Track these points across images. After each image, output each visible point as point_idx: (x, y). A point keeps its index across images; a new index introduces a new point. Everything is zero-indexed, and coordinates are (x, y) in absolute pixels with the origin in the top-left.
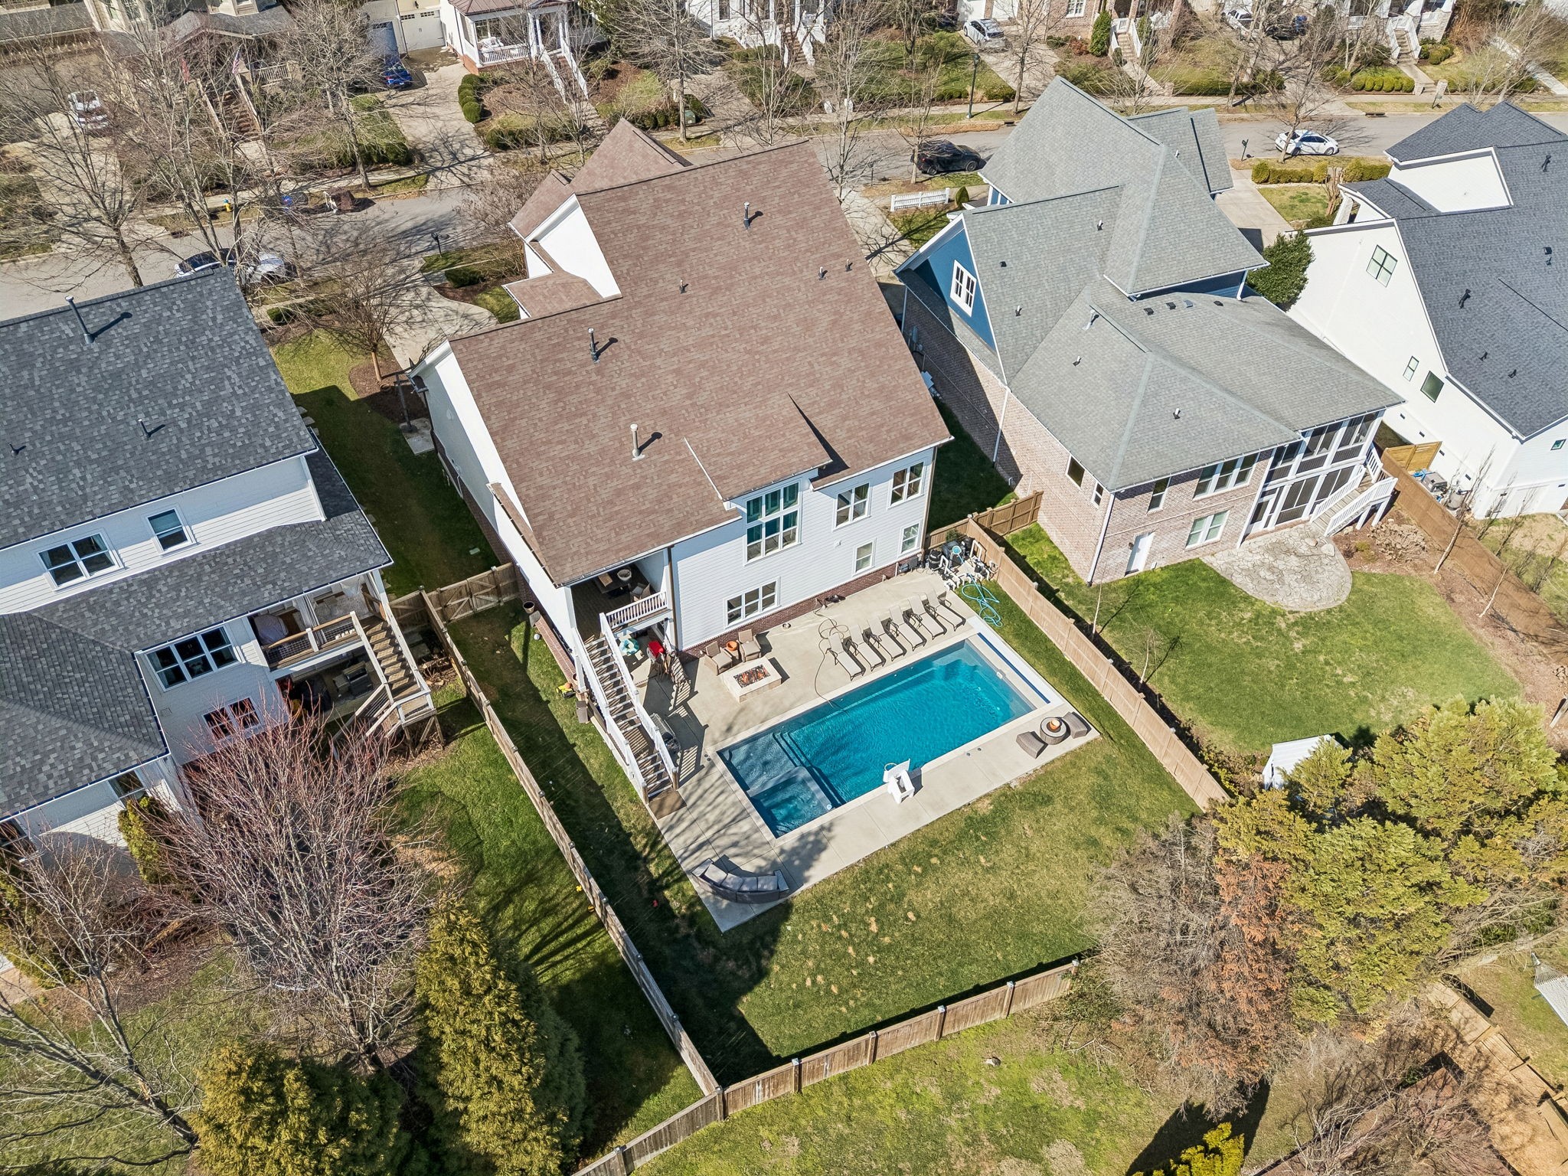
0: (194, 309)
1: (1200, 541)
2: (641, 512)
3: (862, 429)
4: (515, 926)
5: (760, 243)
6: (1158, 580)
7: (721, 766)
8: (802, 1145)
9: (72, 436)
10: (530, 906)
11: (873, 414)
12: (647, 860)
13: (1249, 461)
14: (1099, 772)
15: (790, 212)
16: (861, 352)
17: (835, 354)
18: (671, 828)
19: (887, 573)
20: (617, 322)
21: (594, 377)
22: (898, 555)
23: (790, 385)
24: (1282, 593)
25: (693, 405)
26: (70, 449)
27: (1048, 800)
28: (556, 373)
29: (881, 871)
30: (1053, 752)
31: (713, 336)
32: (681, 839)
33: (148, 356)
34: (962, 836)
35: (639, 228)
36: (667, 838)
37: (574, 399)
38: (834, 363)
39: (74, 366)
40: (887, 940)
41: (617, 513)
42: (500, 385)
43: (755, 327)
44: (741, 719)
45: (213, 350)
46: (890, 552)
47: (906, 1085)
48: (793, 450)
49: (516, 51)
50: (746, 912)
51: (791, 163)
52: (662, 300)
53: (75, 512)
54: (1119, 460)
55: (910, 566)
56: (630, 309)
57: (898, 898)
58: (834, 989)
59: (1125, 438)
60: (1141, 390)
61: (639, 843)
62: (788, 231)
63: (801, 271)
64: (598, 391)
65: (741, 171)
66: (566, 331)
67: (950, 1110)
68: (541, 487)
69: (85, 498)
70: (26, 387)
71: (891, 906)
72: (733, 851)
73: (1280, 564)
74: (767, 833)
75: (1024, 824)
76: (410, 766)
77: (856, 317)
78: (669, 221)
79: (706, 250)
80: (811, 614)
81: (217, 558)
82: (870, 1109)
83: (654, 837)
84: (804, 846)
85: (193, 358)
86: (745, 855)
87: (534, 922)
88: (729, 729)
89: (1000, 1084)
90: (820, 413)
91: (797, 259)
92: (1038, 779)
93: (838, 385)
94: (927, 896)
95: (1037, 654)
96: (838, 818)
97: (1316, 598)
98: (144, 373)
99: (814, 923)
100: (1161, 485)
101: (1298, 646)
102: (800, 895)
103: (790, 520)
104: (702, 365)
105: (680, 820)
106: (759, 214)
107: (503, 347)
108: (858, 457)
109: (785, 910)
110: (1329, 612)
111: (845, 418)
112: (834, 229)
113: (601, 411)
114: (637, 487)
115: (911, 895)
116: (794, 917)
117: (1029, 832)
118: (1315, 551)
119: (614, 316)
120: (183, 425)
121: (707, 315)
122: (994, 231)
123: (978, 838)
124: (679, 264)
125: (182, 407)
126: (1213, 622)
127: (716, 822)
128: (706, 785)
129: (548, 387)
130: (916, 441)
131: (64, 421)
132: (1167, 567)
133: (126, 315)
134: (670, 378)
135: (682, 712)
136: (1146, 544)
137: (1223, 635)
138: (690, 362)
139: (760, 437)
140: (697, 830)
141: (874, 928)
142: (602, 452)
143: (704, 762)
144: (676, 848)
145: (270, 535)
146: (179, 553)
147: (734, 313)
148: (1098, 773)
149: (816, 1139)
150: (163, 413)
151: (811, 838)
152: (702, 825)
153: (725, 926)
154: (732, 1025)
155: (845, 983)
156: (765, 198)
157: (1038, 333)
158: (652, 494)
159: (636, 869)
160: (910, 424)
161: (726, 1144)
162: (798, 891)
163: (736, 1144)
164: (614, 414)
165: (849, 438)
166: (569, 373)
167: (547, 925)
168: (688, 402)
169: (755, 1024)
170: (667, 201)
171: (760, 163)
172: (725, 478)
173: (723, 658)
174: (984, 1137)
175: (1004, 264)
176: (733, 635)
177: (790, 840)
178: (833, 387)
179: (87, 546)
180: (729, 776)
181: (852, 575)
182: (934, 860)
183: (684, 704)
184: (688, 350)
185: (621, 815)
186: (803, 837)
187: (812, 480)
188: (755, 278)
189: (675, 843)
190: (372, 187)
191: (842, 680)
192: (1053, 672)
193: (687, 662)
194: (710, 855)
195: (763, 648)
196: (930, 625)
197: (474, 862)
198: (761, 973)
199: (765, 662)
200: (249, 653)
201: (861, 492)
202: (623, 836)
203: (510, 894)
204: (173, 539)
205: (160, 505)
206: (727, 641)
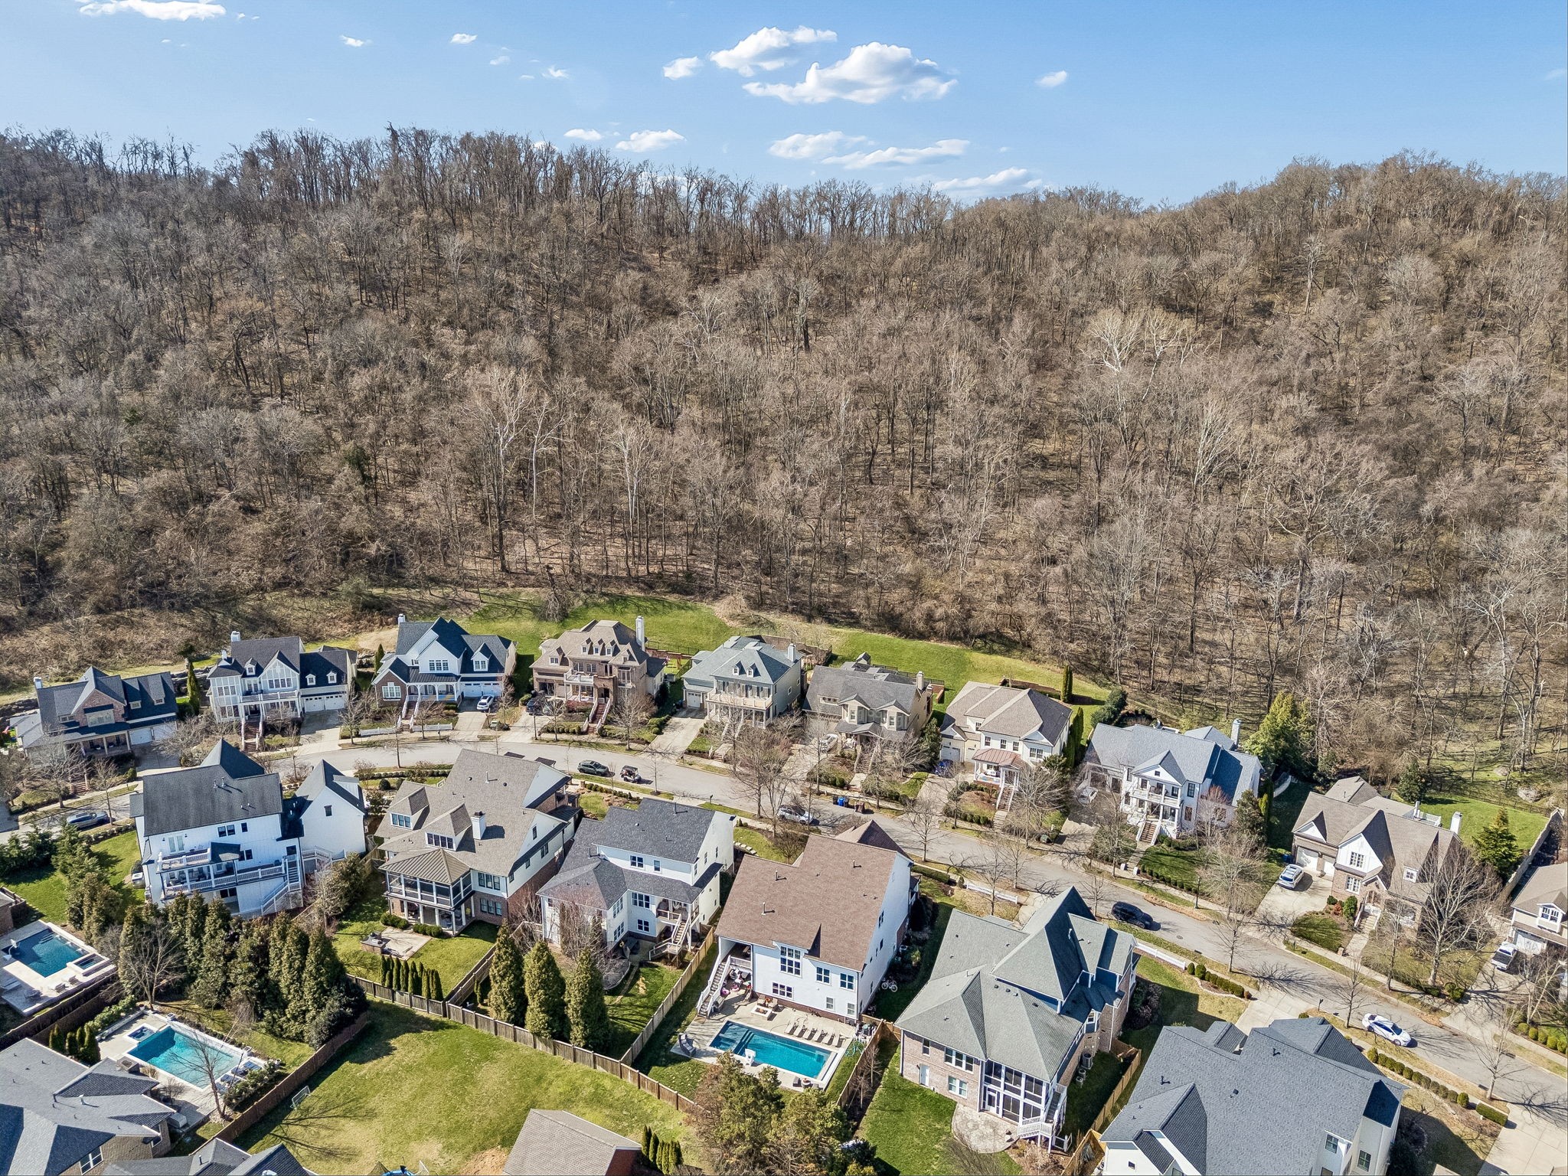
0: (700, 817)
1: (955, 1091)
2: (751, 930)
3: (834, 949)
4: (637, 1013)
5: (853, 875)
6: (926, 1094)
7: (724, 1024)
9: (654, 833)
10: (646, 1013)
11: (842, 947)
12: (680, 1027)
13: (970, 1060)
15: (870, 872)
16: (855, 927)
17: (846, 922)
18: (693, 1025)
19: (840, 1019)
20: (790, 874)
21: (771, 886)
22: (845, 1014)
23: (823, 922)
25: (791, 909)
26: (652, 835)
28: (762, 878)
30: (798, 1090)
31: (814, 894)
32: (692, 1029)
33: (682, 823)
35: (820, 852)
36: (689, 1026)
37: (761, 888)
38: (844, 925)
39: (668, 818)
41: (745, 926)
43: (829, 899)
44: (745, 1019)
45: (695, 829)
46: (840, 1009)
48: (803, 940)
49: (995, 780)
50: (680, 1052)
51: (885, 857)
53: (641, 850)
54: (909, 1018)
55: (851, 1023)
56: (797, 873)
59: (919, 1013)
60: (943, 1002)
61: (684, 1022)
62: (865, 877)
63: (859, 890)
64: (769, 890)
66: (775, 869)
68: (733, 906)
69: (645, 848)
70: (656, 818)
72: (697, 1040)
73: (981, 1128)
74: (709, 1044)
76: (665, 966)
77: (863, 915)
79: (834, 869)
81: (662, 879)
83: (688, 1024)
84: (711, 1053)
85: (690, 828)
86: (698, 1043)
87: (642, 1016)
88: (739, 1019)
89: (674, 1129)
91: (860, 887)
93: (839, 931)
95: (844, 1071)
97: (974, 1143)
98: (678, 827)
99: (689, 1068)
100: (927, 1043)
102: (695, 1060)
103: (797, 965)
104: (803, 900)
105: (697, 1025)
107: (755, 865)
108: (827, 956)
109: (688, 1060)
111: (832, 943)
113: (765, 896)
114: (757, 923)
116: (688, 1063)
118: (1003, 1135)
119: (791, 872)
120: (675, 843)
121: (817, 887)
124: (822, 868)
125: (678, 838)
126: (923, 1118)
127: (704, 1033)
128: (714, 1024)
129: (757, 881)
130: (848, 965)
131: (657, 829)
132: (940, 1095)
133: (687, 812)
134: (791, 899)
135: (736, 1006)
137: (918, 1123)
139: (799, 929)
140: (697, 1030)
142: (755, 907)
143: (722, 1020)
145: (678, 882)
146: (657, 873)
147: (826, 891)
149: (629, 1098)
150: (674, 838)
151: (716, 1053)
152: (700, 1030)
153: (673, 1050)
156: (866, 863)
157: (954, 970)
158: (760, 927)
159: (676, 1027)
160: (852, 959)
163: (616, 1084)
164: (767, 898)
165: (828, 950)
166: (766, 881)
167: (644, 1019)
170: (835, 849)
171: (873, 852)
172: (776, 933)
175: (957, 936)
176: (772, 998)
177: (711, 1049)
178: (837, 931)
179: (640, 860)
180: (722, 1027)
181: (824, 1008)
183: (739, 1006)
184: (803, 894)
185: (689, 1015)
187: (807, 954)
188: (841, 885)
189: (689, 1029)
190: (879, 807)
191: (782, 1032)
192: (839, 1078)
193: (754, 997)
194: (690, 1036)
195: (776, 1009)
196: (826, 1039)
197: (649, 995)
198: (666, 1066)
199: (770, 1011)
200: (653, 908)
201: (827, 972)
202: (683, 1019)
203: (645, 1007)
204: (657, 869)
205: (657, 858)
206: (769, 999)
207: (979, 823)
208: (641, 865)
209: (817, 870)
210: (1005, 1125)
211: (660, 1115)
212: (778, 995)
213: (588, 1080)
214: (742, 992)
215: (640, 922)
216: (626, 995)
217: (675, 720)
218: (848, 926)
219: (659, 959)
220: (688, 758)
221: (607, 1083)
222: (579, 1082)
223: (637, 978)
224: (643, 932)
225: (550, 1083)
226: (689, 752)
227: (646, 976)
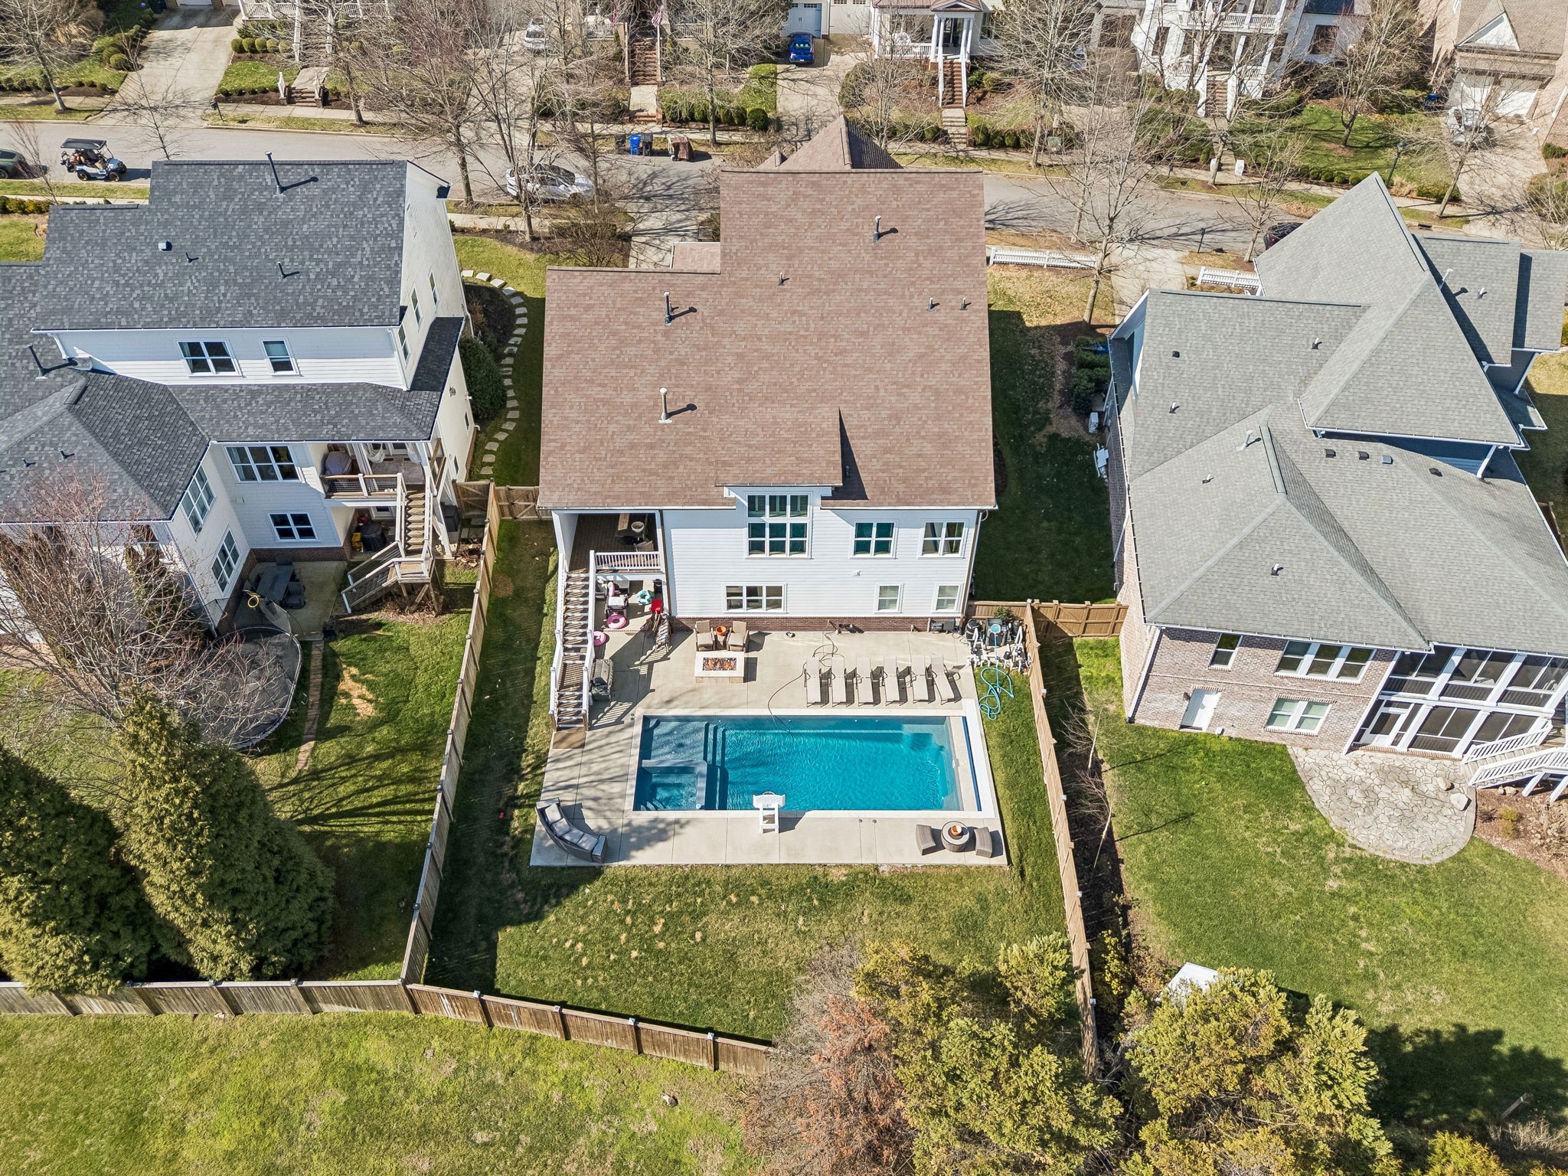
0: (365, 188)
1: (1290, 725)
2: (644, 470)
3: (900, 466)
4: (380, 778)
5: (882, 259)
6: (1217, 748)
7: (638, 729)
8: (456, 1071)
9: (232, 261)
10: (405, 768)
11: (919, 456)
12: (522, 778)
13: (1359, 655)
14: (981, 899)
15: (928, 237)
16: (937, 392)
17: (908, 386)
18: (557, 761)
19: (917, 625)
20: (704, 294)
21: (659, 337)
22: (930, 611)
23: (846, 402)
24: (1359, 822)
25: (739, 390)
26: (226, 270)
27: (906, 900)
28: (626, 323)
29: (699, 884)
30: (945, 858)
31: (790, 333)
32: (559, 773)
33: (314, 216)
34: (797, 890)
35: (767, 214)
36: (549, 766)
37: (631, 351)
38: (903, 394)
39: (260, 208)
40: (661, 945)
41: (622, 463)
42: (573, 319)
43: (836, 337)
44: (685, 699)
45: (362, 224)
46: (920, 603)
47: (579, 1074)
48: (810, 462)
49: (918, 48)
50: (561, 859)
51: (953, 189)
52: (756, 286)
53: (207, 318)
54: (1176, 594)
55: (944, 627)
56: (722, 286)
57: (696, 916)
58: (585, 961)
59: (1197, 575)
60: (1246, 531)
61: (528, 760)
62: (917, 255)
63: (912, 296)
64: (656, 351)
65: (895, 186)
66: (654, 289)
67: (601, 1117)
68: (566, 419)
69: (218, 310)
70: (220, 215)
71: (686, 918)
72: (590, 804)
73: (1384, 792)
74: (629, 802)
75: (866, 909)
76: (402, 618)
77: (948, 357)
78: (799, 216)
79: (823, 252)
80: (820, 634)
81: (310, 391)
82: (534, 1076)
83: (541, 760)
84: (649, 829)
85: (345, 226)
86: (598, 812)
87: (397, 782)
88: (669, 702)
89: (662, 1123)
90: (863, 438)
91: (913, 284)
92: (912, 875)
93: (896, 417)
94: (725, 927)
95: (1008, 760)
96: (696, 819)
97: (1399, 844)
98: (305, 227)
99: (610, 897)
100: (1229, 641)
101: (1332, 884)
102: (617, 867)
103: (799, 530)
104: (767, 357)
105: (570, 758)
106: (894, 231)
107: (591, 288)
108: (883, 492)
109: (594, 874)
110: (1403, 866)
111: (887, 451)
112: (968, 265)
113: (651, 369)
114: (652, 447)
115: (711, 919)
116: (598, 883)
117: (866, 920)
118: (1442, 797)
119: (703, 288)
120: (312, 276)
121: (794, 313)
122: (1180, 316)
123: (810, 899)
124: (790, 258)
125: (318, 262)
126: (1247, 816)
127: (599, 773)
128: (613, 739)
129: (614, 333)
130: (954, 498)
131: (235, 247)
132: (1239, 740)
133: (315, 179)
134: (730, 359)
135: (644, 670)
136: (1211, 701)
137: (1247, 834)
138: (756, 351)
139: (786, 440)
140: (576, 772)
141: (657, 929)
142: (634, 406)
143: (627, 720)
144: (549, 779)
145: (355, 388)
146: (284, 378)
147: (822, 318)
148: (979, 901)
149: (472, 1073)
150: (302, 263)
151: (661, 826)
152: (584, 770)
153: (536, 861)
154: (484, 945)
155: (598, 961)
156: (908, 217)
157: (1188, 439)
158: (662, 457)
159: (511, 780)
160: (955, 479)
161: (402, 1034)
162: (616, 864)
163: (409, 1038)
164: (661, 375)
165: (883, 471)
166: (639, 327)
167: (405, 789)
168: (736, 386)
169: (501, 953)
170: (805, 197)
171: (917, 183)
172: (730, 465)
173: (707, 638)
174: (610, 1159)
175: (1177, 355)
176: (728, 621)
177: (643, 817)
178: (890, 417)
179: (217, 348)
180: (638, 741)
181: (872, 611)
182: (754, 899)
183: (651, 665)
184: (760, 339)
185: (531, 733)
186: (656, 820)
187: (823, 498)
188: (860, 290)
189: (552, 775)
190: (718, 144)
191: (799, 703)
192: (1011, 785)
193: (679, 630)
194: (568, 798)
195: (751, 645)
196: (919, 689)
197: (390, 714)
198: (538, 916)
199: (740, 657)
200: (310, 476)
201: (885, 529)
202: (520, 750)
203: (396, 752)
204: (282, 365)
205: (274, 335)
206: (719, 625)
207: (922, 138)
208: (225, 365)
209: (775, 269)
210: (1428, 768)
211: (596, 1098)
212: (744, 612)
213: (309, 1066)
214: (637, 624)
215: (280, 520)
216: (323, 734)
217: (157, 36)
218: (915, 397)
219: (377, 604)
220: (228, 109)
221: (377, 1051)
222: (281, 1084)
223: (332, 673)
224: (297, 542)
225: (178, 1131)
226: (225, 96)
227: (358, 661)
